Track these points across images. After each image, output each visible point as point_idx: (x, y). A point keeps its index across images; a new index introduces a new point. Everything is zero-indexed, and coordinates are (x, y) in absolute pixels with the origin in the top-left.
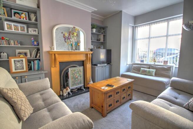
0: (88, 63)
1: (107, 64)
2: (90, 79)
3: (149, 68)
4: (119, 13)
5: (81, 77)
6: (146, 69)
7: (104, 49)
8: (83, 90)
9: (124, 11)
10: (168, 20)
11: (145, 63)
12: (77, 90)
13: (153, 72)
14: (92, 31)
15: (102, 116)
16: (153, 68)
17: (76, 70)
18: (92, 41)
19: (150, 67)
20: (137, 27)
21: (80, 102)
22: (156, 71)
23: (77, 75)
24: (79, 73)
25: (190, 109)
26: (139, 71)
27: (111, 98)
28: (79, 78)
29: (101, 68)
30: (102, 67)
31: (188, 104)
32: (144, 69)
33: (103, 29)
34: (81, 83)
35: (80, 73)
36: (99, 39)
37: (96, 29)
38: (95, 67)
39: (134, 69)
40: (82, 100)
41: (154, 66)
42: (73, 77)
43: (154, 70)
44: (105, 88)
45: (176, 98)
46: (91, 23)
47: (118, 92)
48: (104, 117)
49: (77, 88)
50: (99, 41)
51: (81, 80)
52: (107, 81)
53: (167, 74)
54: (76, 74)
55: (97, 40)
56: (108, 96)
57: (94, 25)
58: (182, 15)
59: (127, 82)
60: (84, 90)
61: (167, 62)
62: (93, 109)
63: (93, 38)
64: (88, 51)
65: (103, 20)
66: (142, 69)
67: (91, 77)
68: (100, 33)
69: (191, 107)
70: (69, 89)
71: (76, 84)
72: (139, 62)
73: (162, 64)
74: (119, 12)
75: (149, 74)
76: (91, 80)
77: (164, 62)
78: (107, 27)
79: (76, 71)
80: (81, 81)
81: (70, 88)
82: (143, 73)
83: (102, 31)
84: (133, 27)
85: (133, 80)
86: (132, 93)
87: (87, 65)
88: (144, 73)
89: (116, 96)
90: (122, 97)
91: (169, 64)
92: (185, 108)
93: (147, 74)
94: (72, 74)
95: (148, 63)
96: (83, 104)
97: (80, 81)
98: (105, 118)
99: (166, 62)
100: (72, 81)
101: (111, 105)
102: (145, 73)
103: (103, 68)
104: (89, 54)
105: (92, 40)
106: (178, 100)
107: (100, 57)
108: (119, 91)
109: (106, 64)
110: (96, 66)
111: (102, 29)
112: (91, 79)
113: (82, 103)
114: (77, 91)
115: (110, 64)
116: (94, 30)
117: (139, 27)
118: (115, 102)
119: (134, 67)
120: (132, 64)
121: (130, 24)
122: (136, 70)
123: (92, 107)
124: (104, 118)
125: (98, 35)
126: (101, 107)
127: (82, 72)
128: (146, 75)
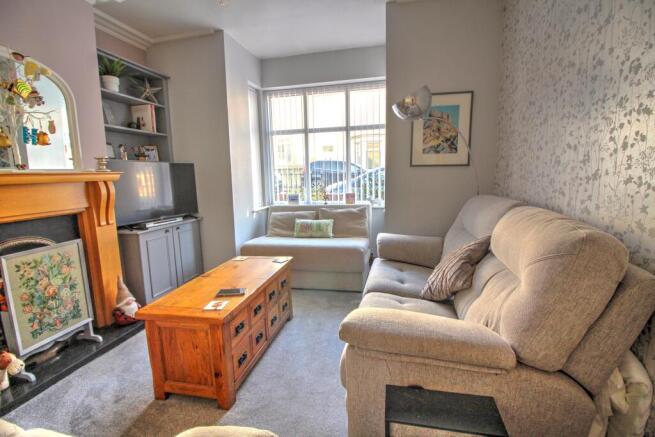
0: (103, 223)
1: (185, 217)
2: (120, 288)
3: (317, 218)
4: (211, 35)
5: (72, 287)
6: (309, 221)
7: (161, 160)
8: (94, 342)
9: (229, 33)
10: (347, 88)
11: (301, 203)
12: (58, 352)
13: (327, 225)
14: (103, 84)
15: (219, 407)
16: (326, 216)
17: (46, 261)
18: (108, 130)
19: (318, 213)
20: (270, 95)
21: (98, 396)
22: (334, 224)
23: (50, 284)
24: (60, 273)
25: (435, 298)
26: (293, 229)
27: (243, 332)
28: (65, 293)
29: (162, 234)
30: (167, 231)
31: (430, 288)
32: (302, 220)
33: (152, 86)
34: (76, 315)
35: (65, 269)
36: (135, 121)
37: (118, 77)
38: (137, 235)
39: (276, 225)
40: (106, 386)
41: (328, 210)
42: (33, 296)
43: (330, 222)
44: (218, 305)
45: (402, 282)
46: (95, 53)
47: (260, 307)
48: (228, 409)
49: (56, 343)
50: (139, 127)
51: (77, 302)
52: (208, 279)
53: (358, 226)
54: (45, 281)
55: (129, 125)
56: (233, 331)
57: (111, 61)
58: (384, 78)
59: (278, 267)
60: (100, 338)
61: (353, 196)
62: (172, 401)
63: (111, 118)
64: (93, 170)
65: (144, 48)
66: (298, 221)
67: (121, 279)
68: (139, 97)
69: (436, 293)
70: (18, 356)
71: (52, 327)
72: (286, 203)
73: (343, 202)
74: (212, 31)
75: (319, 234)
76: (126, 291)
77: (348, 196)
78: (166, 78)
79: (44, 268)
80: (76, 307)
81: (22, 352)
82: (303, 234)
83: (149, 91)
84: (257, 91)
85: (290, 258)
86: (289, 298)
87: (98, 229)
88: (307, 232)
89: (254, 320)
90: (270, 317)
91: (357, 203)
92: (424, 298)
93: (314, 234)
94: (26, 284)
95: (308, 202)
96: (116, 402)
97: (70, 306)
98: (232, 409)
99: (351, 197)
100: (30, 315)
101: (245, 356)
102: (309, 234)
103: (169, 234)
104: (105, 183)
105: (106, 122)
106: (406, 286)
107: (138, 193)
108: (260, 301)
109: (179, 219)
110: (139, 232)
111: (148, 85)
112: (124, 286)
113: (108, 396)
114: (58, 358)
115: (192, 217)
116: (114, 84)
117: (276, 96)
118: (254, 341)
119: (275, 218)
120: (268, 209)
121: (250, 83)
122: (283, 228)
123: (168, 395)
124: (229, 413)
125: (129, 105)
126: (212, 379)
127: (76, 264)
128: (311, 237)
